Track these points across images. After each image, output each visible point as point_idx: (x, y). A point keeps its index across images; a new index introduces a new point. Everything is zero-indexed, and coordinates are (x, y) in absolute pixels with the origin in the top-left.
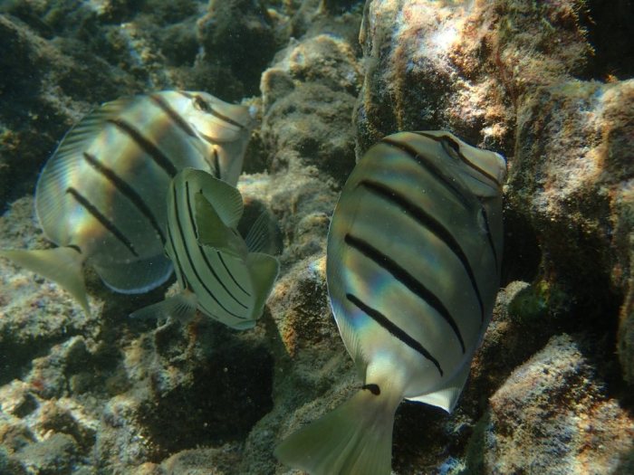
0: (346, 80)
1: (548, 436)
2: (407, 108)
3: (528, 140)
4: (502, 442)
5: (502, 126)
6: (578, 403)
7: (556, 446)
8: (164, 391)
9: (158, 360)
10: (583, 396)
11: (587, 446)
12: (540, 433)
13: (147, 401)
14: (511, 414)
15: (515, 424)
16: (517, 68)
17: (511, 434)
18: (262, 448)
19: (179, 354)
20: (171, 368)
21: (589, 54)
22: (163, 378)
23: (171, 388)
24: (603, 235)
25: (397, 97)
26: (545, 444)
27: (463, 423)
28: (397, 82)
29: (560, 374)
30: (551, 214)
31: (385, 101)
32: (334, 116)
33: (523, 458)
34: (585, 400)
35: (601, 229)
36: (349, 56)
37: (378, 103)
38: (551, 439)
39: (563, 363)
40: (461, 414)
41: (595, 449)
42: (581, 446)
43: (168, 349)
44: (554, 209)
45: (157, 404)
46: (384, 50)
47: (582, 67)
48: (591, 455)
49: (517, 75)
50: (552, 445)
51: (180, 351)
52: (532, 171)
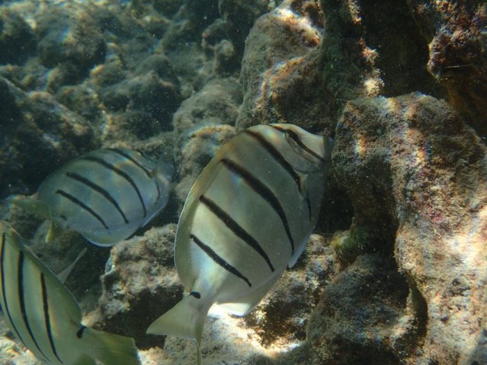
0: (230, 118)
1: (356, 314)
2: (269, 119)
3: (342, 132)
4: (328, 321)
5: (328, 130)
6: (374, 295)
7: (360, 320)
8: (110, 315)
9: (106, 295)
10: (377, 291)
11: (379, 321)
12: (350, 312)
13: (98, 323)
14: (333, 302)
15: (335, 308)
16: (337, 93)
17: (333, 314)
18: (176, 343)
19: (119, 290)
20: (114, 300)
21: (380, 85)
22: (109, 307)
23: (114, 313)
24: (386, 188)
25: (263, 113)
26: (354, 319)
27: (305, 318)
28: (263, 104)
29: (363, 277)
30: (356, 176)
31: (255, 115)
32: (222, 140)
33: (341, 328)
34: (379, 293)
35: (386, 185)
36: (232, 103)
37: (251, 117)
38: (357, 316)
39: (365, 270)
40: (305, 312)
41: (384, 323)
42: (375, 321)
43: (112, 287)
44: (358, 173)
45: (104, 324)
46: (255, 84)
47: (376, 92)
48: (382, 326)
49: (337, 97)
50: (358, 319)
51: (120, 288)
52: (345, 151)
